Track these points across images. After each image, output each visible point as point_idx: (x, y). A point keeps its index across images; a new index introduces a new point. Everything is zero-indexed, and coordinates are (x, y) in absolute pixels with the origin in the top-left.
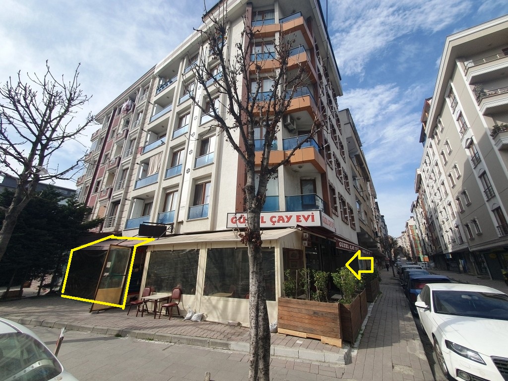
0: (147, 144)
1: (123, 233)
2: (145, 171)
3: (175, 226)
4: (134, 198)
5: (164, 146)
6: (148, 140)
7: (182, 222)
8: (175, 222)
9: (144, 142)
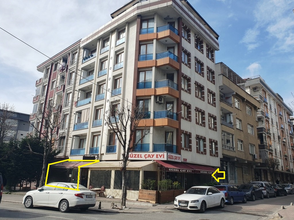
0: (79, 99)
1: (69, 157)
2: (79, 118)
3: (99, 156)
4: (74, 136)
5: (91, 105)
6: (79, 97)
7: (103, 154)
8: (99, 153)
9: (77, 98)
